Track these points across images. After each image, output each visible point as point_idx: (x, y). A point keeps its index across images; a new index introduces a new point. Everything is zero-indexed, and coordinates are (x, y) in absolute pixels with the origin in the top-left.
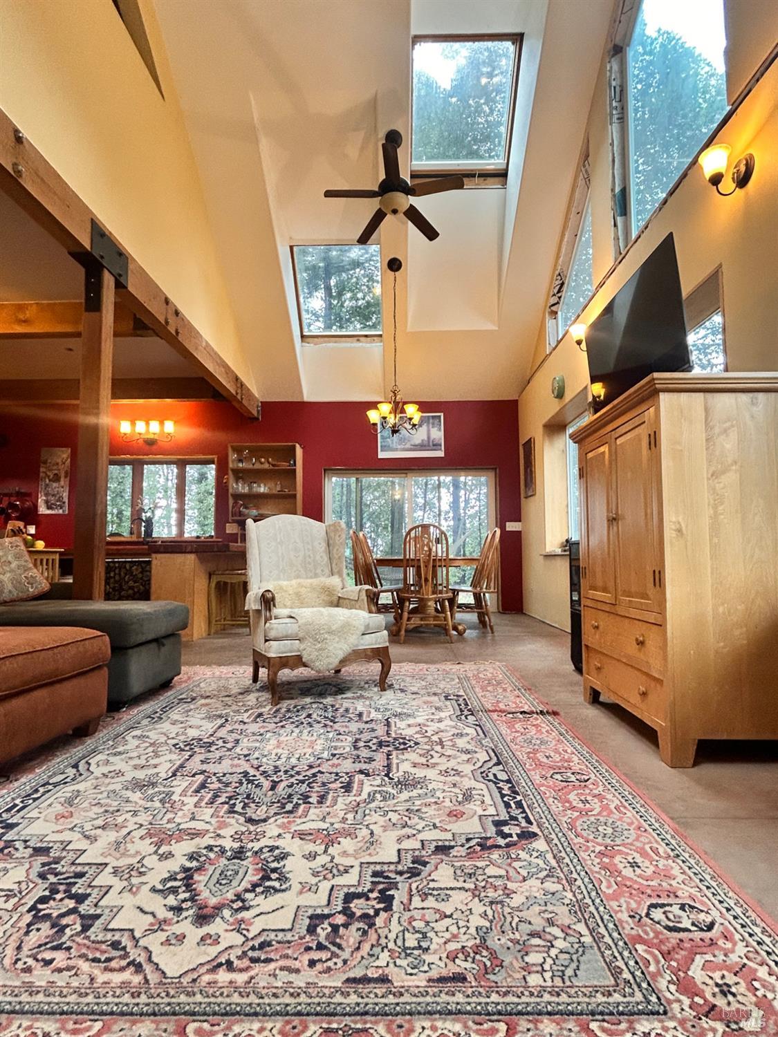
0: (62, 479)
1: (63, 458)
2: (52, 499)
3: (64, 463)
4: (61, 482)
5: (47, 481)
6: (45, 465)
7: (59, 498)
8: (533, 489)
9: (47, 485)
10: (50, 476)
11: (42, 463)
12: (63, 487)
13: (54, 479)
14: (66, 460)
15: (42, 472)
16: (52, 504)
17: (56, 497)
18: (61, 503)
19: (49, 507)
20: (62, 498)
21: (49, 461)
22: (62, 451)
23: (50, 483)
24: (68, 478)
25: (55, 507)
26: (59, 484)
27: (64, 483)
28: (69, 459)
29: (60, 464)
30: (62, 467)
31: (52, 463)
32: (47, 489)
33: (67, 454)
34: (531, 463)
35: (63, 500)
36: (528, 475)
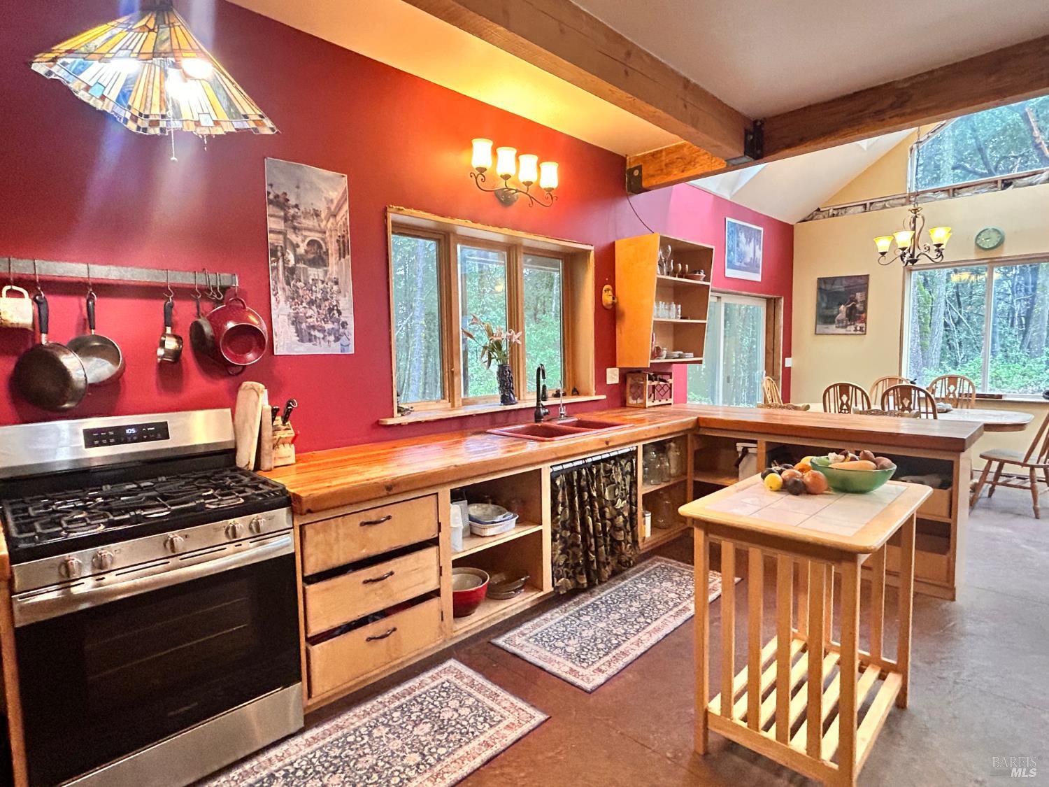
0: (333, 259)
1: (332, 201)
2: (310, 313)
3: (335, 216)
4: (330, 268)
5: (291, 257)
6: (282, 214)
7: (331, 310)
8: (858, 328)
9: (292, 271)
10: (298, 246)
11: (271, 202)
12: (336, 283)
13: (311, 256)
14: (339, 207)
15: (272, 232)
16: (313, 327)
17: (319, 307)
18: (336, 326)
19: (304, 336)
20: (340, 313)
21: (292, 202)
22: (326, 179)
23: (301, 265)
24: (348, 257)
25: (321, 335)
26: (326, 272)
27: (339, 268)
28: (346, 207)
29: (323, 216)
30: (329, 225)
31: (302, 208)
32: (292, 283)
33: (341, 190)
34: (856, 301)
35: (342, 319)
36: (839, 313)
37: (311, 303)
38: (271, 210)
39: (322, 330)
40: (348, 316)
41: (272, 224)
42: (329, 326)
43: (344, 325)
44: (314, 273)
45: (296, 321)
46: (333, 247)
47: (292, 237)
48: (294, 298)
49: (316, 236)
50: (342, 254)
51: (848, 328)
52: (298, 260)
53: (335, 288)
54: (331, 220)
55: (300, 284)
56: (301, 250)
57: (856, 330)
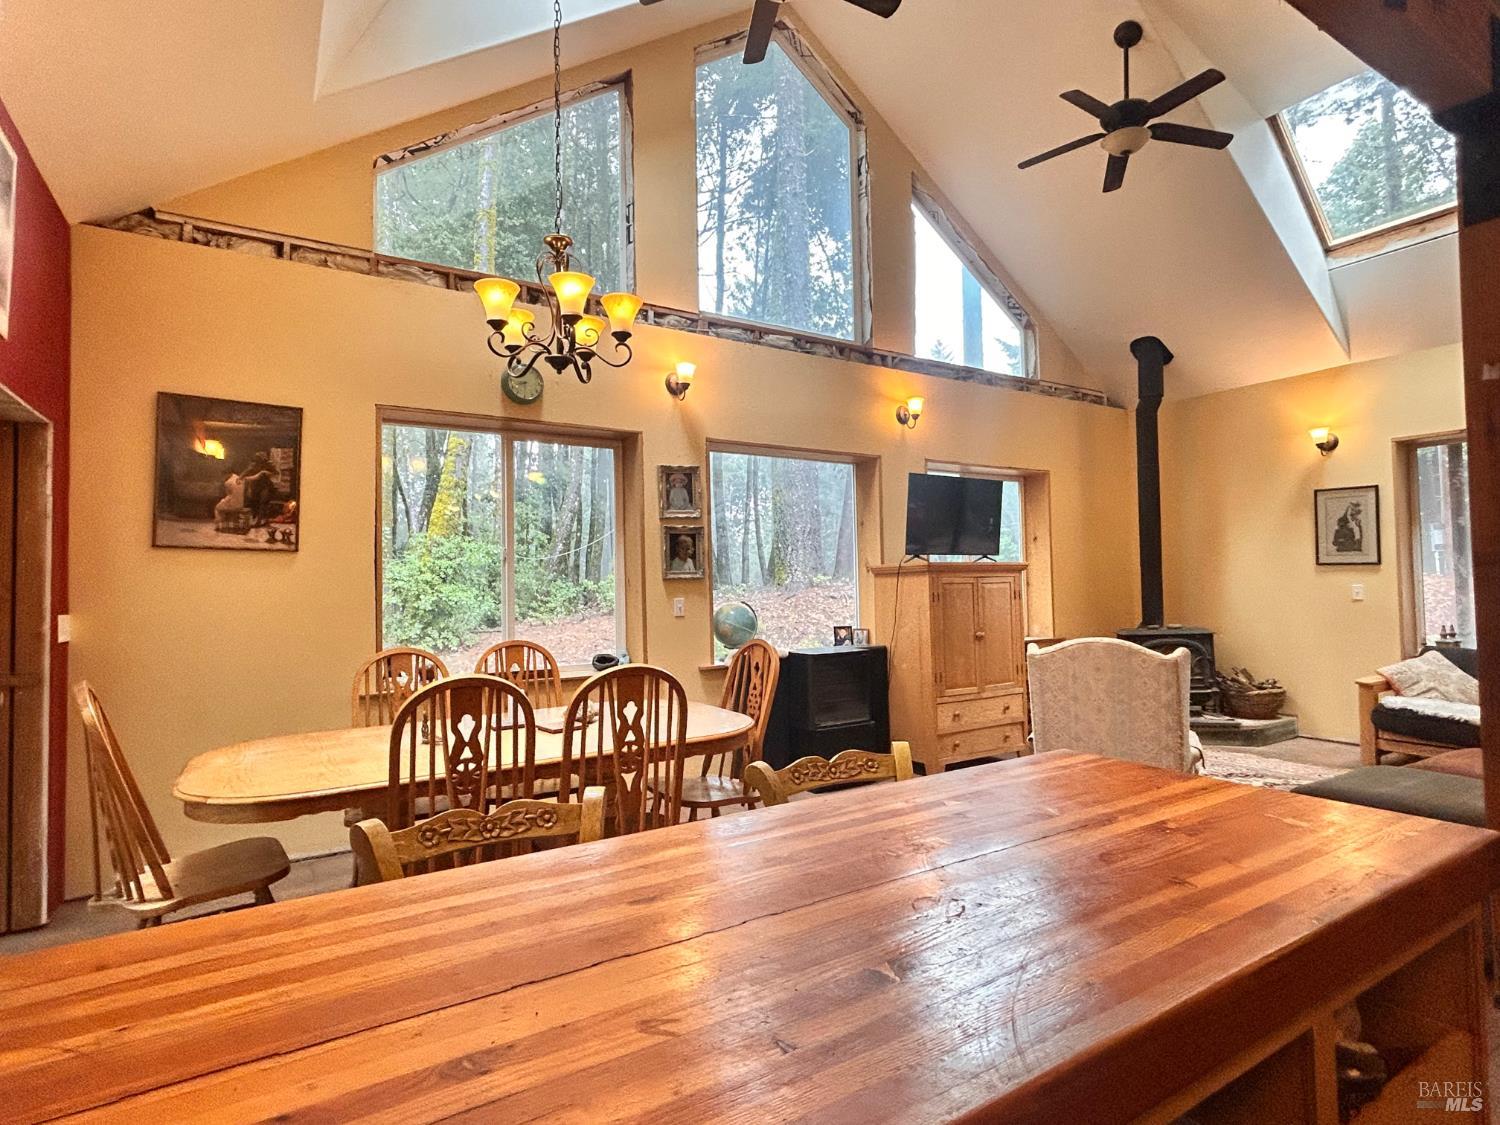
8: (279, 536)
34: (272, 469)
36: (224, 491)
51: (252, 534)
57: (272, 540)
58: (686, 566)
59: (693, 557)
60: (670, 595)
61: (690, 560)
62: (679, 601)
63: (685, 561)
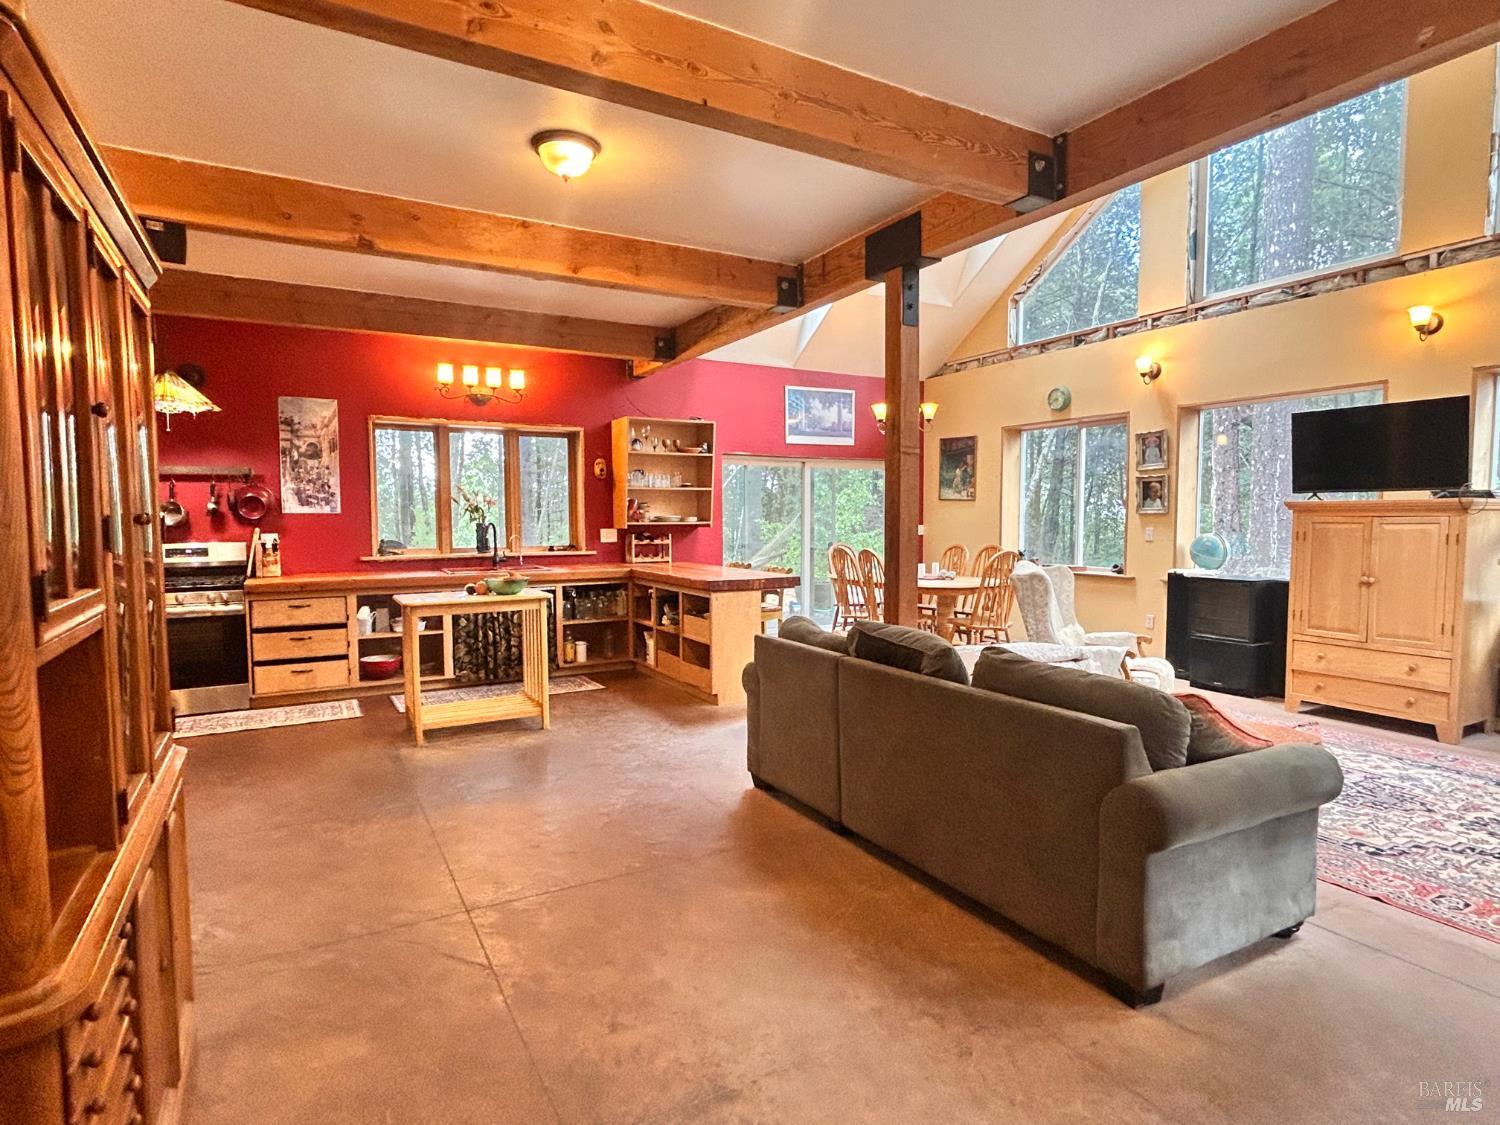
0: (325, 454)
1: (325, 417)
2: (308, 487)
3: (327, 426)
4: (323, 459)
5: (295, 455)
6: (289, 428)
7: (323, 486)
9: (296, 462)
10: (300, 447)
11: (282, 423)
12: (328, 468)
13: (310, 453)
14: (330, 421)
15: (283, 440)
16: (310, 497)
17: (315, 484)
18: (326, 495)
19: (304, 502)
20: (329, 487)
21: (296, 420)
22: (321, 404)
23: (302, 459)
24: (337, 452)
25: (316, 502)
26: (320, 462)
27: (330, 460)
28: (336, 419)
29: (318, 427)
30: (323, 433)
31: (303, 424)
32: (296, 470)
33: (332, 410)
34: (967, 464)
35: (331, 491)
36: (955, 476)
37: (309, 481)
38: (282, 427)
39: (317, 498)
40: (336, 489)
41: (282, 435)
42: (322, 495)
43: (333, 495)
44: (311, 463)
45: (298, 493)
46: (325, 446)
47: (296, 442)
48: (297, 479)
49: (313, 440)
50: (332, 449)
52: (300, 455)
53: (327, 471)
54: (325, 429)
55: (301, 470)
56: (302, 450)
58: (1155, 504)
59: (1160, 498)
60: (1144, 525)
61: (1158, 500)
62: (1150, 529)
63: (1154, 500)
